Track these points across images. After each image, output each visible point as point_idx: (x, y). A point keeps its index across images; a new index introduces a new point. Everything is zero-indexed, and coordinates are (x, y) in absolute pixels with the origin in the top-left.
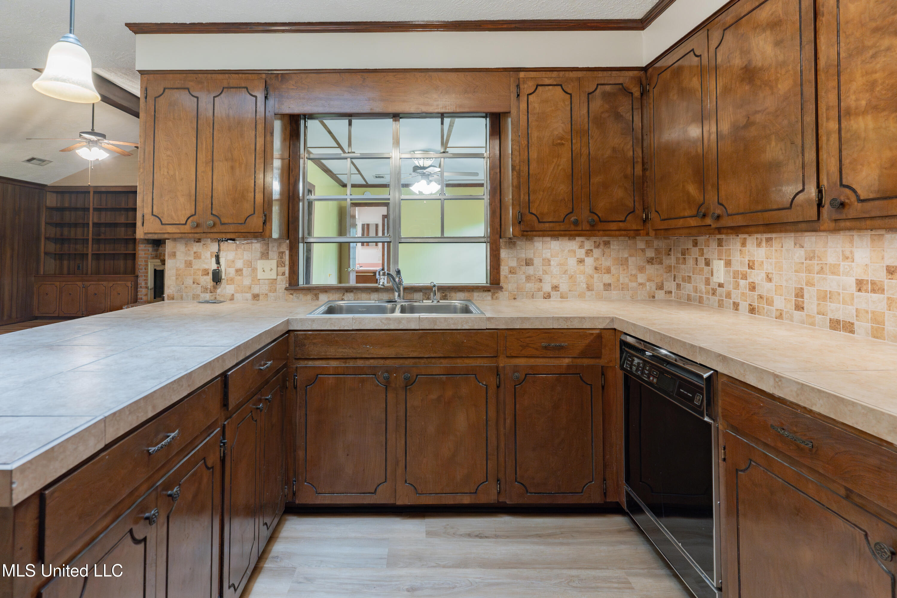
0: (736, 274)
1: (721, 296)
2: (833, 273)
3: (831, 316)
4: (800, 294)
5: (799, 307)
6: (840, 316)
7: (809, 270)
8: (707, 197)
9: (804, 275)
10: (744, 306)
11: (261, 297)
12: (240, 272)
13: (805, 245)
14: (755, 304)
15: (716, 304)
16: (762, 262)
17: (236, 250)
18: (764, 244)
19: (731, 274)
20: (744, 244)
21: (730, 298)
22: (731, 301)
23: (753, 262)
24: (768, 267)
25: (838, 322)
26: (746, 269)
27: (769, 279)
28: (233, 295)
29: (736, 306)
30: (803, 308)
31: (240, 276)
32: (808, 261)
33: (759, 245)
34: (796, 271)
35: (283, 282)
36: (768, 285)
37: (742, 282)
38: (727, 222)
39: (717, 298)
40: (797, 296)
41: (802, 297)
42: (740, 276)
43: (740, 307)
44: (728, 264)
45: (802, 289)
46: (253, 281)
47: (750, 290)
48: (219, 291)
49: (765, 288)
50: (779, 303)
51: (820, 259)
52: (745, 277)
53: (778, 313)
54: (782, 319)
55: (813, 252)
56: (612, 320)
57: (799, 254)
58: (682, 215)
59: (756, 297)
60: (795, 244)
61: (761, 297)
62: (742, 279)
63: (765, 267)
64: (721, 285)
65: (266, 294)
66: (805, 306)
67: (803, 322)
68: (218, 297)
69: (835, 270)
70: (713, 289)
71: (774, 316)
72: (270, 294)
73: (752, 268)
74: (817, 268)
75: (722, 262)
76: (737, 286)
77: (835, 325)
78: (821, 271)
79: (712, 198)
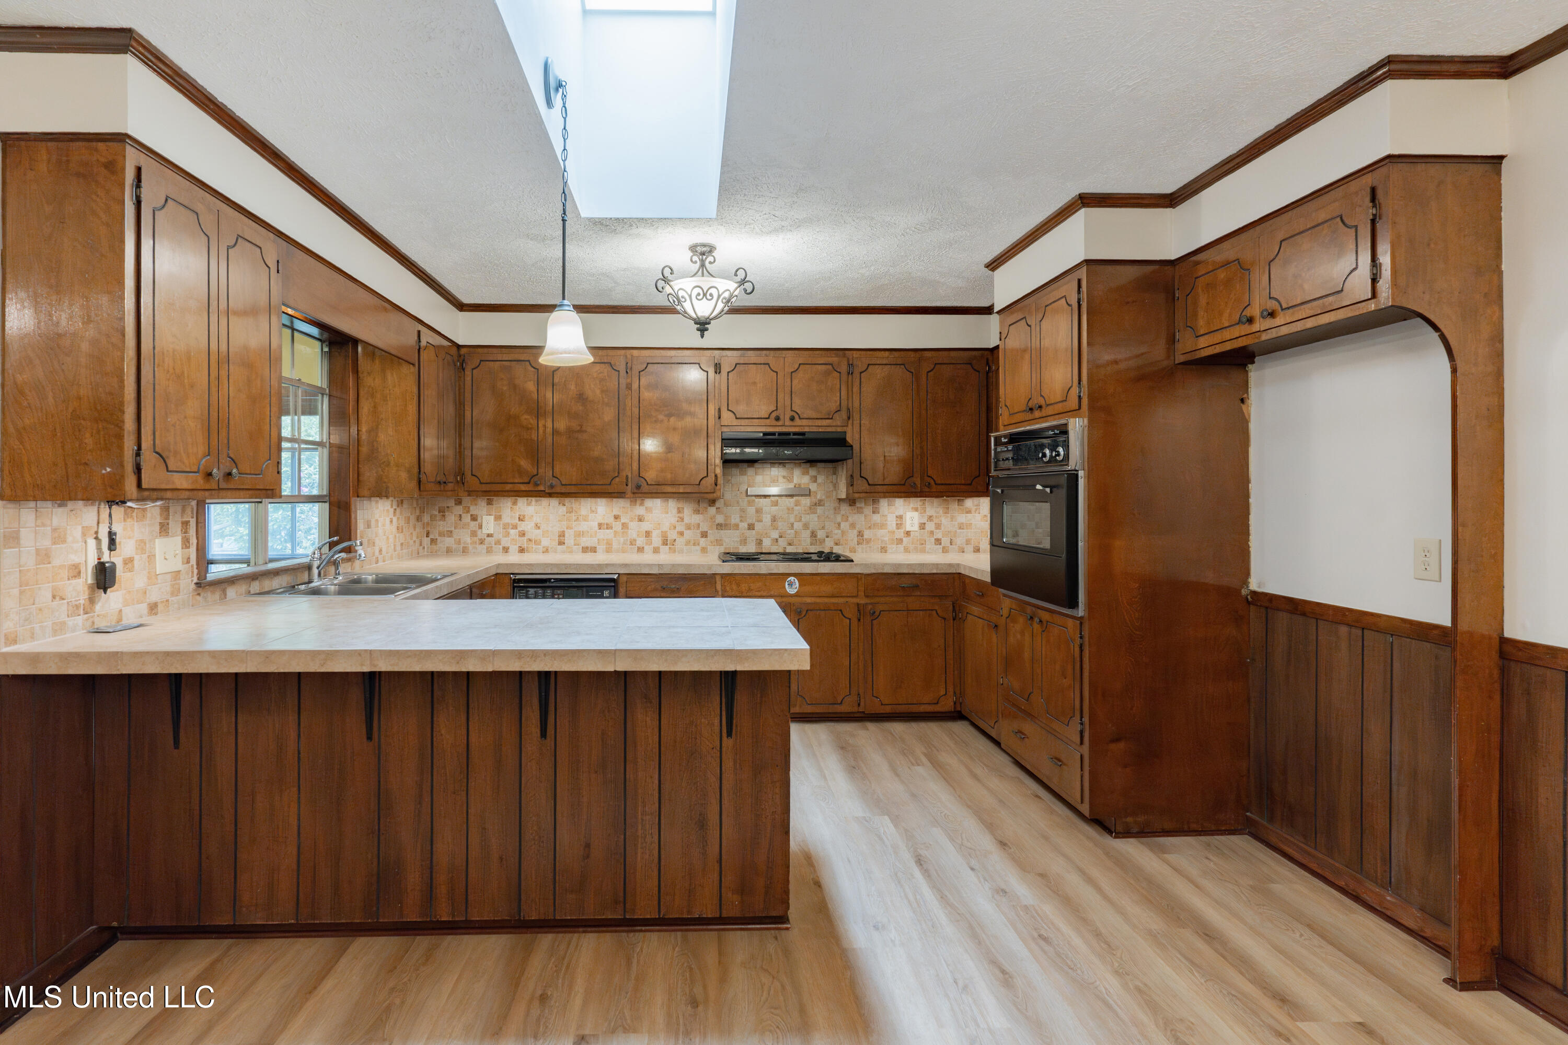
0: (506, 526)
1: (490, 543)
2: (585, 520)
3: (583, 545)
4: (562, 534)
5: (561, 543)
6: (589, 544)
7: (569, 520)
8: (540, 471)
9: (565, 523)
10: (514, 549)
11: (160, 607)
12: (130, 564)
13: (566, 504)
14: (525, 546)
15: (485, 551)
16: (532, 516)
17: (125, 520)
18: (533, 503)
19: (501, 526)
20: (515, 503)
21: (500, 544)
22: (501, 547)
23: (524, 516)
24: (537, 519)
25: (587, 548)
26: (517, 521)
27: (537, 527)
28: (121, 611)
29: (506, 550)
30: (564, 543)
31: (130, 571)
32: (568, 514)
33: (529, 504)
34: (559, 521)
35: (188, 574)
36: (538, 531)
37: (512, 532)
38: (559, 489)
39: (485, 547)
40: (560, 536)
41: (564, 536)
42: (510, 527)
43: (510, 550)
44: (498, 518)
45: (564, 531)
46: (149, 578)
47: (520, 536)
48: (98, 607)
49: (533, 533)
50: (545, 542)
51: (576, 512)
52: (515, 527)
53: (545, 549)
54: (548, 552)
55: (572, 508)
56: (499, 565)
57: (563, 510)
58: (511, 481)
59: (525, 541)
60: (560, 503)
61: (530, 540)
62: (512, 529)
63: (535, 519)
64: (489, 535)
65: (167, 601)
66: (566, 542)
67: (564, 552)
68: (96, 620)
69: (586, 519)
70: (481, 539)
71: (541, 551)
72: (173, 598)
73: (522, 521)
74: (574, 518)
75: (492, 517)
76: (508, 535)
77: (585, 550)
78: (577, 519)
79: (545, 472)
